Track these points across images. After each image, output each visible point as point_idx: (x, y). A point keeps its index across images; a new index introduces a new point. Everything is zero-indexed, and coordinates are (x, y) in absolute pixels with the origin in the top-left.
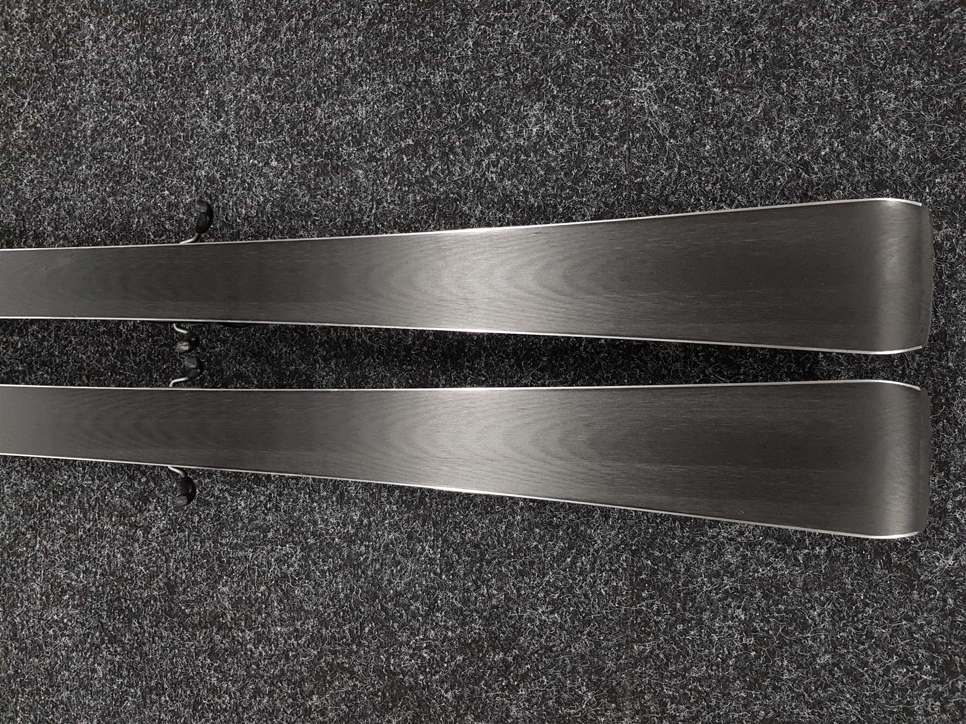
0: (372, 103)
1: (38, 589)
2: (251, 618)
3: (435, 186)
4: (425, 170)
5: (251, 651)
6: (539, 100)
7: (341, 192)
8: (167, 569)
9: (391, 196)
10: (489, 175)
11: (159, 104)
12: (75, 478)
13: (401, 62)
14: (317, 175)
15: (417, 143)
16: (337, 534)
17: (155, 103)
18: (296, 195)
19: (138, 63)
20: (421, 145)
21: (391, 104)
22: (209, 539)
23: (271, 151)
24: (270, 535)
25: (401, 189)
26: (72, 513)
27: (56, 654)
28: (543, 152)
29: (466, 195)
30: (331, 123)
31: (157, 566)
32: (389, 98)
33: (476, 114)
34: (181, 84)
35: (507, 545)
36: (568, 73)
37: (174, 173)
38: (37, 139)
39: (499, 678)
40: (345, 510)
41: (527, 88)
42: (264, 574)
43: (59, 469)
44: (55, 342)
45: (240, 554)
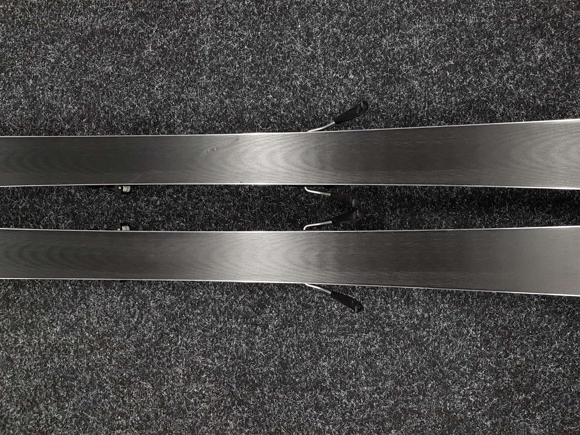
0: (423, 36)
1: (181, 371)
2: (345, 383)
3: (470, 92)
4: (463, 81)
5: (345, 403)
6: (541, 37)
7: (402, 96)
8: (281, 352)
9: (438, 99)
10: (509, 86)
11: (262, 34)
12: (208, 293)
13: (444, 10)
14: (383, 85)
15: (457, 64)
16: (406, 324)
17: (259, 33)
18: (368, 98)
19: (244, 4)
20: (459, 65)
21: (437, 37)
22: (311, 331)
23: (348, 68)
24: (356, 326)
25: (446, 94)
26: (207, 318)
27: (196, 416)
28: (545, 71)
29: (492, 98)
30: (394, 49)
31: (273, 351)
32: (435, 33)
33: (498, 45)
34: (278, 20)
35: (526, 326)
36: (562, 20)
37: (276, 83)
38: (164, 56)
39: (521, 410)
40: (411, 308)
41: (534, 30)
42: (353, 352)
43: (195, 288)
44: (188, 200)
45: (336, 340)
